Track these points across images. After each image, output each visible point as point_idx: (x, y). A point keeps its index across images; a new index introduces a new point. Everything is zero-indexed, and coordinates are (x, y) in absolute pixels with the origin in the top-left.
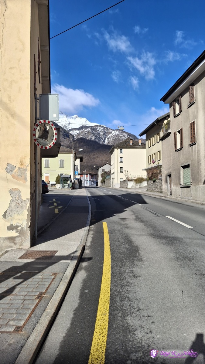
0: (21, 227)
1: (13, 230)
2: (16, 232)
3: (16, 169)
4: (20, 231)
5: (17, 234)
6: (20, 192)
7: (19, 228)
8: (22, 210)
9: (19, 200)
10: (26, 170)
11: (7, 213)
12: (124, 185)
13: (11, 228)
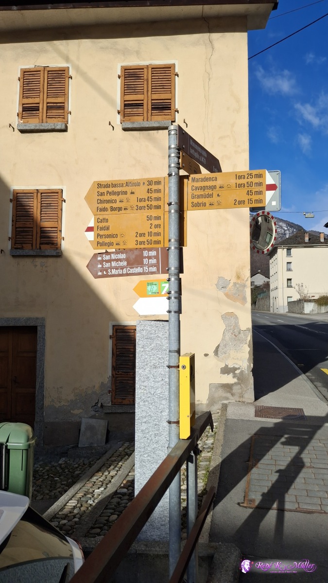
0: (240, 370)
1: (228, 373)
2: (234, 377)
3: (230, 284)
4: (238, 376)
5: (235, 380)
6: (237, 318)
7: (237, 372)
8: (241, 345)
9: (235, 330)
10: (244, 286)
11: (220, 349)
12: (296, 308)
13: (226, 370)
